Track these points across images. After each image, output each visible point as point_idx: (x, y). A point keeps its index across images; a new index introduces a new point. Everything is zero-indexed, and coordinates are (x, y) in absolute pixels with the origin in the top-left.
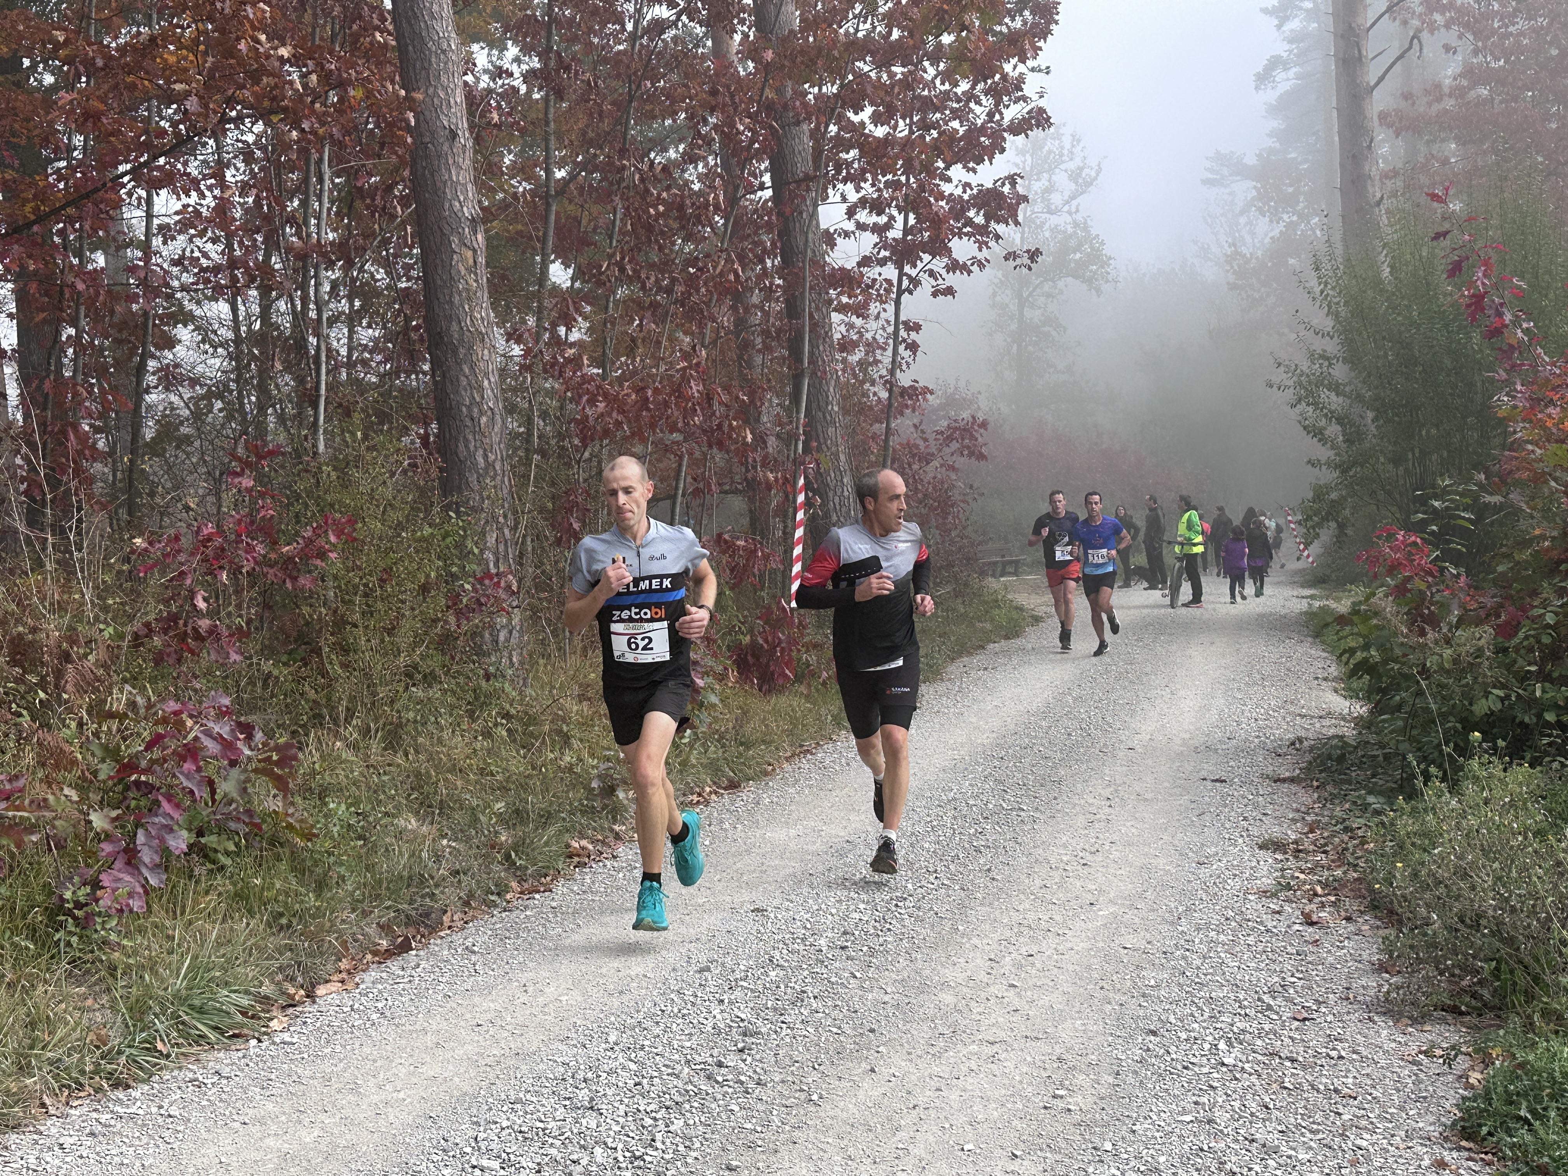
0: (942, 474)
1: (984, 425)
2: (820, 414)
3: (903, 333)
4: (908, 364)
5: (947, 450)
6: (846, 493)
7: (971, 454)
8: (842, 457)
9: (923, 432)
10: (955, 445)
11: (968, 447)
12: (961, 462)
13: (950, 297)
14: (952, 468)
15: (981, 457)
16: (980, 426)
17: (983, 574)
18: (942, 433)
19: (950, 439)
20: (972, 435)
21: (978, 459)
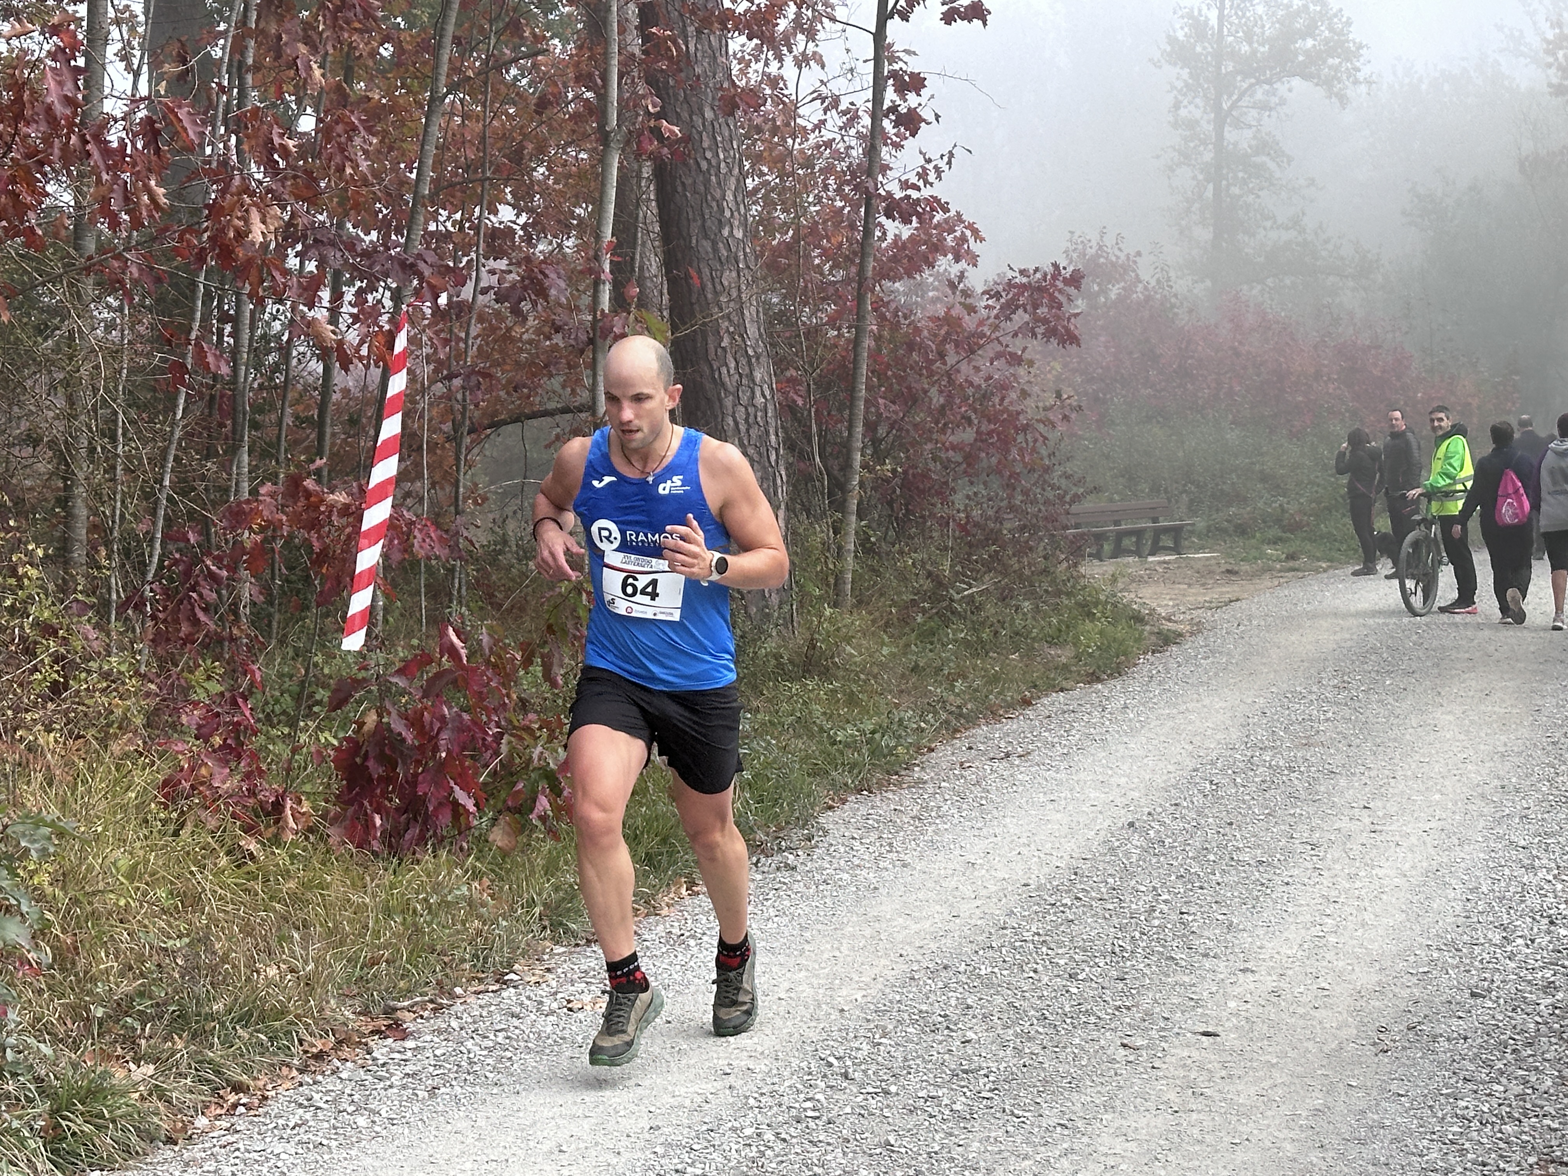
0: (1000, 370)
1: (1075, 280)
2: (707, 245)
3: (890, 95)
4: (936, 168)
5: (1009, 327)
6: (759, 400)
7: (1051, 333)
8: (752, 330)
9: (966, 293)
10: (1021, 317)
11: (1045, 321)
12: (1034, 348)
13: (977, 23)
14: (1016, 360)
15: (1070, 338)
16: (1066, 281)
17: (1076, 551)
18: (997, 295)
19: (1010, 308)
20: (1052, 298)
21: (1062, 342)
